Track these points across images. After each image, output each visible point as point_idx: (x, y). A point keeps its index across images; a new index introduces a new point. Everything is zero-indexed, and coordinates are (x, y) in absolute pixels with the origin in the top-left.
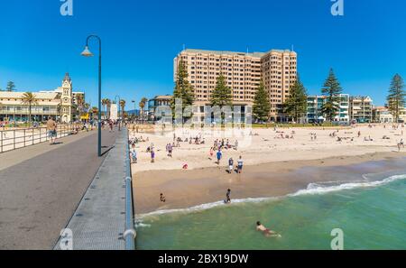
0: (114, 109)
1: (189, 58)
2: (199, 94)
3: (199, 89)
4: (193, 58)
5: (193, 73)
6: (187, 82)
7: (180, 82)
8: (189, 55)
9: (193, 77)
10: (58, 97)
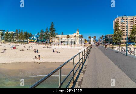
0: (92, 39)
1: (120, 20)
2: (124, 33)
3: (124, 31)
4: (121, 20)
5: (121, 25)
6: (119, 29)
7: (116, 29)
8: (119, 19)
9: (121, 27)
10: (75, 36)
